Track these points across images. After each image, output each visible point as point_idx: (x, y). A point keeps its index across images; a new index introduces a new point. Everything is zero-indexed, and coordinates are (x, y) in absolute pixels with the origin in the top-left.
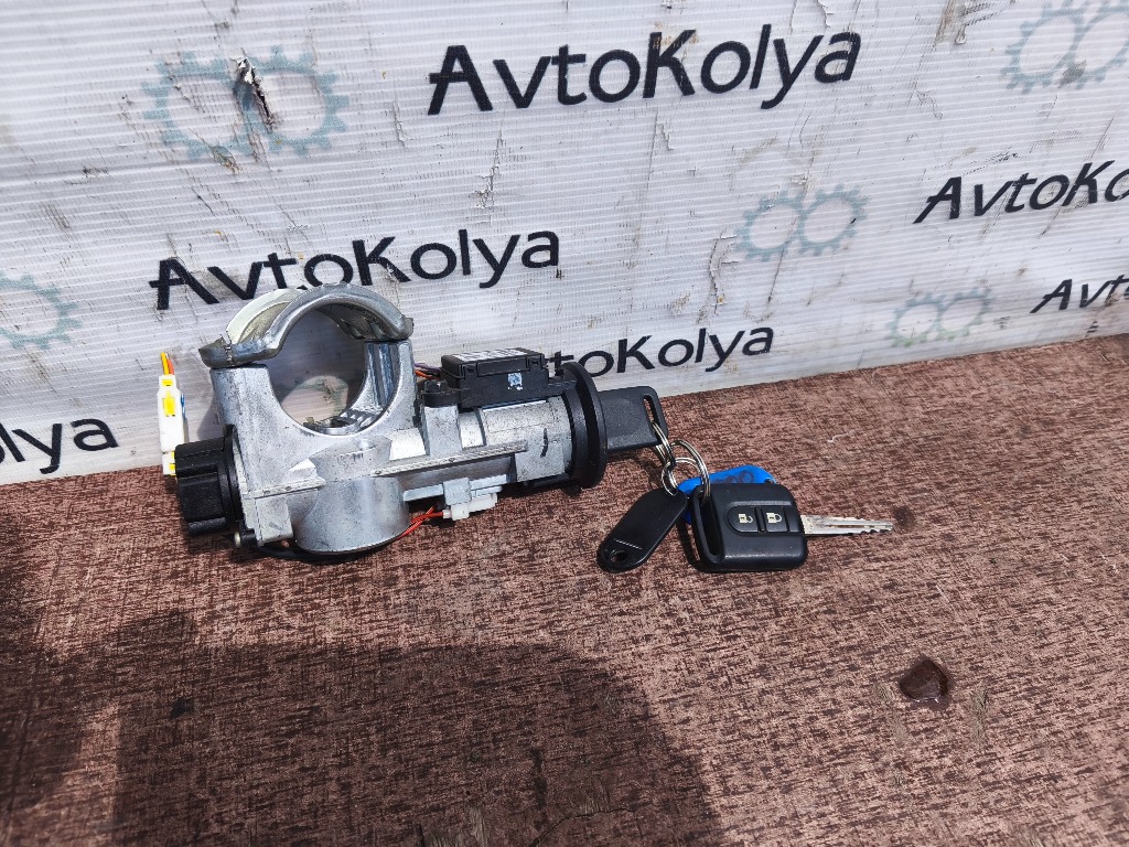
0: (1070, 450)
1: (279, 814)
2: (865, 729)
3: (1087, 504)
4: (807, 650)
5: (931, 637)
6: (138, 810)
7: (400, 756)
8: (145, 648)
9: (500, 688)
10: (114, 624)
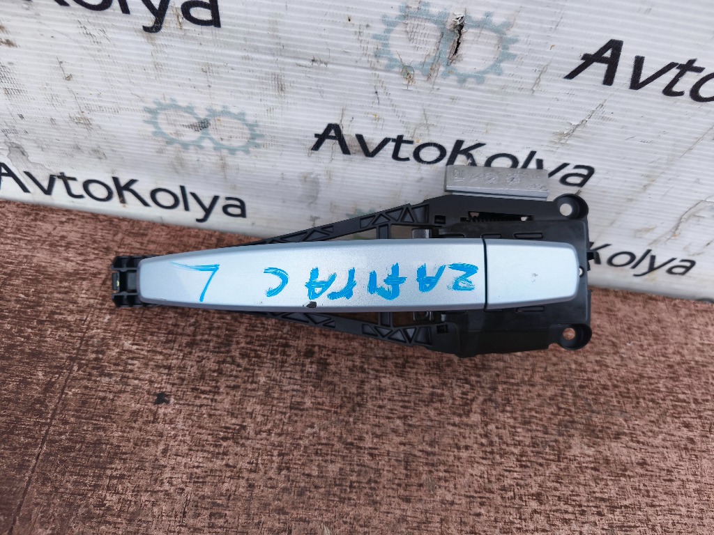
1: (207, 490)
4: (572, 491)
6: (123, 459)
7: (289, 476)
8: (148, 351)
9: (362, 451)
10: (133, 329)
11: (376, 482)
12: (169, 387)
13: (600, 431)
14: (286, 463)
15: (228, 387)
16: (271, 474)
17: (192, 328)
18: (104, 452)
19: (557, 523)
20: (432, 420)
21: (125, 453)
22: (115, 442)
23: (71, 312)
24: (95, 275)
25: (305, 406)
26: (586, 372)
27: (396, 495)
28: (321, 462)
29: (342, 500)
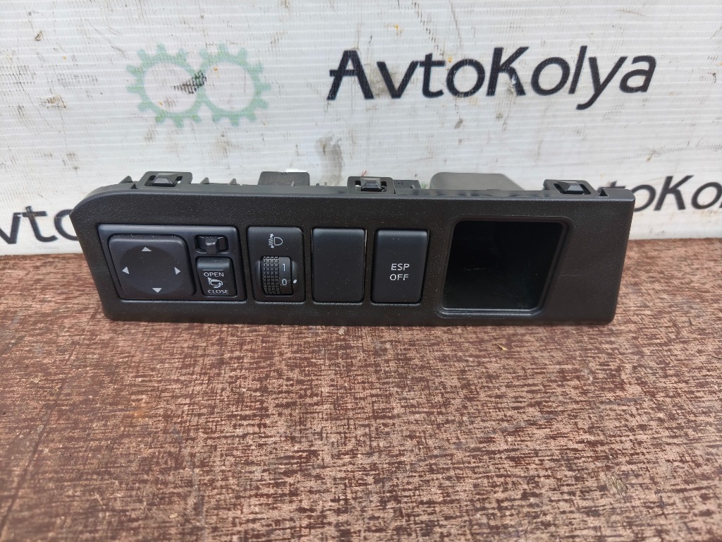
6: (132, 529)
7: (400, 509)
8: (159, 381)
9: (498, 456)
11: (534, 495)
14: (390, 492)
16: (372, 510)
18: (101, 523)
20: (577, 402)
21: (137, 520)
22: (118, 505)
24: (80, 311)
25: (395, 412)
27: (573, 509)
28: (442, 481)
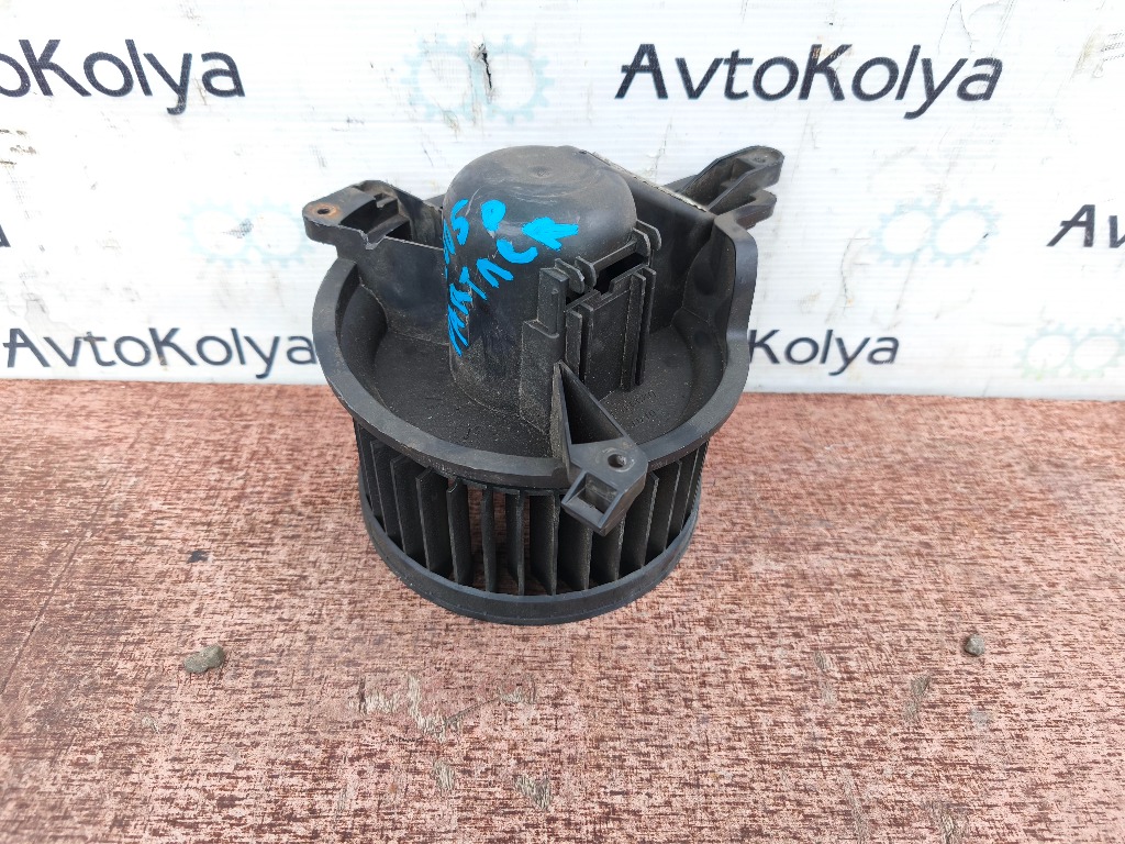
0: (1077, 493)
1: (252, 648)
2: (795, 687)
3: (1081, 541)
4: (756, 613)
5: (883, 625)
7: (363, 625)
8: (183, 510)
10: (165, 489)
12: (207, 544)
13: (792, 544)
14: (359, 611)
15: (284, 537)
16: (338, 624)
17: (241, 481)
18: (118, 617)
19: (737, 649)
21: (147, 617)
22: (134, 606)
23: (88, 478)
24: (120, 440)
26: (769, 482)
27: (508, 634)
29: (435, 646)
